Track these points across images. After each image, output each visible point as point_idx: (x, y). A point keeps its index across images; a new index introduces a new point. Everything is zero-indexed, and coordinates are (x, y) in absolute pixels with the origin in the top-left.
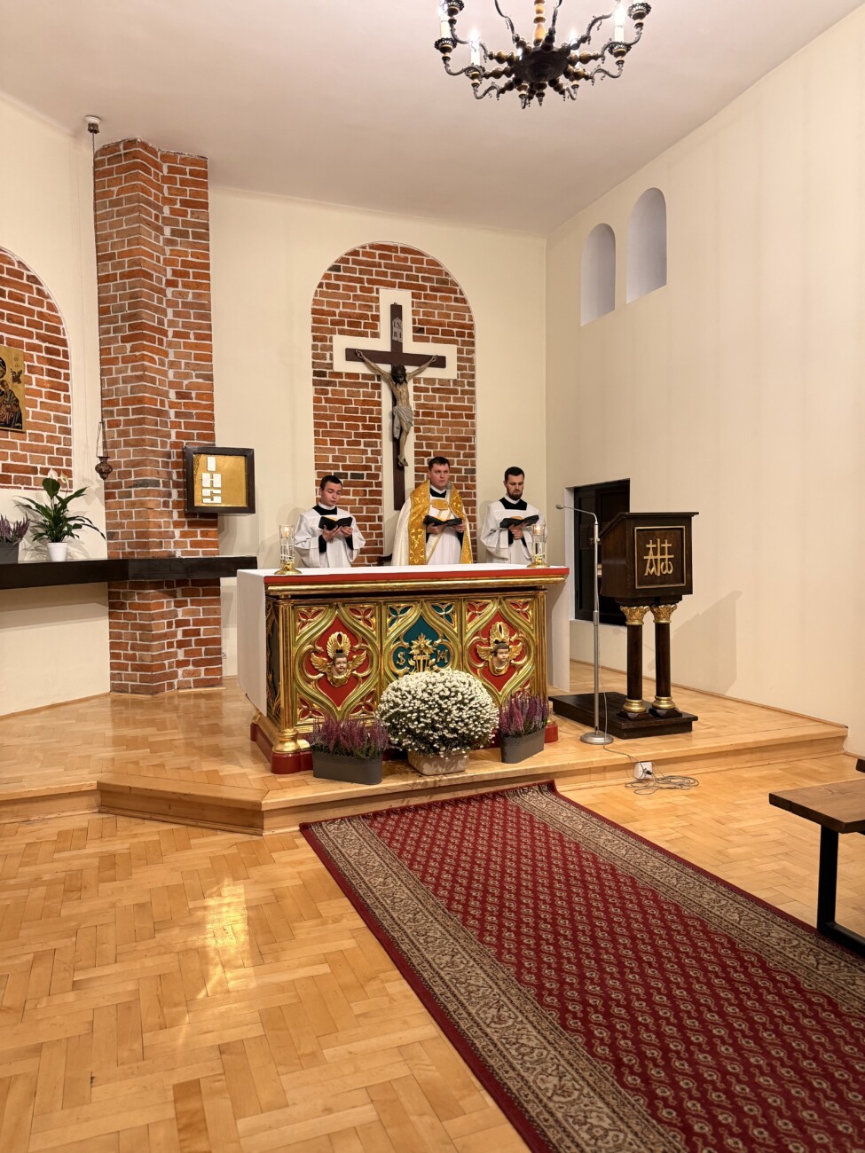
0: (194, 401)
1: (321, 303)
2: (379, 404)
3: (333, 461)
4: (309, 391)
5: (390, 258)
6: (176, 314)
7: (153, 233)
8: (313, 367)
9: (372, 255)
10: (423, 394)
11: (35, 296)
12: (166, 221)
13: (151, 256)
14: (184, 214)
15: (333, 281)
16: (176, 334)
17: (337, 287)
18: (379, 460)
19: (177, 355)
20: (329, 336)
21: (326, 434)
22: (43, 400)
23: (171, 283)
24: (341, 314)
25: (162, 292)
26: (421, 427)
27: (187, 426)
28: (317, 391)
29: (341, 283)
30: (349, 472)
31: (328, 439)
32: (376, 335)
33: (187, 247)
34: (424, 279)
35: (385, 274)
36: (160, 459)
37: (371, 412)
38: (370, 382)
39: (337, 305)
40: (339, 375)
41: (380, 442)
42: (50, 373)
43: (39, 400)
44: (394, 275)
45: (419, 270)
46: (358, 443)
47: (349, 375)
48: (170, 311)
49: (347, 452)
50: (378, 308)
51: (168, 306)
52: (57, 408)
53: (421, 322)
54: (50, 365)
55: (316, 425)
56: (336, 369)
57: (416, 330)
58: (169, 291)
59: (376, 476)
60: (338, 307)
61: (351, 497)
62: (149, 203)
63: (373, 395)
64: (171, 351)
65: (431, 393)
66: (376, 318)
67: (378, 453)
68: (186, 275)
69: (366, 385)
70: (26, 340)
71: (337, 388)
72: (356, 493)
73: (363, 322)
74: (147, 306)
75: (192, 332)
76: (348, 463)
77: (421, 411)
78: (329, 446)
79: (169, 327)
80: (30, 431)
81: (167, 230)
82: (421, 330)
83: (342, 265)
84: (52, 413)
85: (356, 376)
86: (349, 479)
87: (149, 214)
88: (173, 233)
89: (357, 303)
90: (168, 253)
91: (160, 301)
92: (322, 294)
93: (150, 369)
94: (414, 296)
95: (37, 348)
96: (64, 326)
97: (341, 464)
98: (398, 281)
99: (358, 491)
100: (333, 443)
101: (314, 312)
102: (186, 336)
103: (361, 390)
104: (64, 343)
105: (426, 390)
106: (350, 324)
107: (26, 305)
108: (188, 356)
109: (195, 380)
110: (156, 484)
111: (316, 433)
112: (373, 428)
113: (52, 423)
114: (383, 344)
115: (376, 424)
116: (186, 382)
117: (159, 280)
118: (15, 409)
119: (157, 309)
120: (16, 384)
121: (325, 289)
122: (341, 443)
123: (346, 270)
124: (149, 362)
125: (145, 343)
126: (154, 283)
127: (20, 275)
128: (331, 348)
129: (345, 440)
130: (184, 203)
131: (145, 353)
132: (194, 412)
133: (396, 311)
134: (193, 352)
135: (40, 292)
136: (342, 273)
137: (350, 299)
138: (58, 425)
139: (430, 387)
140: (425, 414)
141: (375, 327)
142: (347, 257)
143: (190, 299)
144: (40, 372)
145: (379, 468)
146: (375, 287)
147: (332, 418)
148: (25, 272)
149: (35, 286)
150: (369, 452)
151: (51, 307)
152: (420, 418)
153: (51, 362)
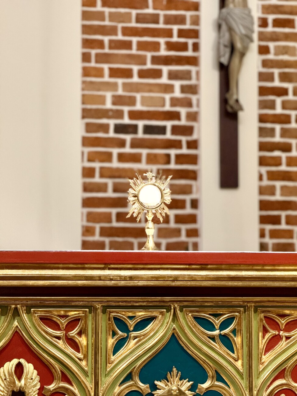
2: (196, 7)
3: (114, 103)
18: (194, 102)
26: (271, 45)
30: (141, 124)
31: (106, 66)
37: (181, 20)
41: (198, 73)
46: (157, 74)
49: (137, 88)
61: (143, 166)
67: (193, 90)
72: (152, 159)
76: (138, 107)
77: (271, 18)
78: (107, 79)
86: (140, 135)
97: (126, 109)
99: (155, 155)
100: (114, 73)
111: (86, 58)
112: (184, 47)
115: (190, 41)
122: (128, 74)
129: (135, 68)
140: (277, 23)
145: (193, 117)
147: (112, 31)
150: (177, 89)
152: (270, 29)
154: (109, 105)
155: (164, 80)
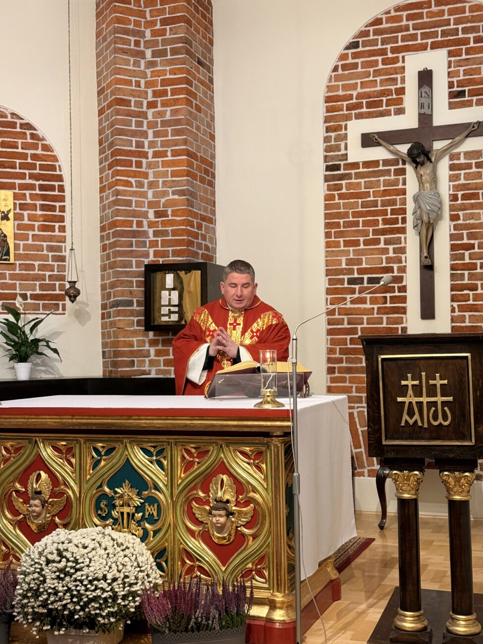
0: (170, 218)
1: (336, 88)
2: (404, 192)
3: (347, 265)
4: (319, 189)
5: (420, 16)
6: (156, 134)
7: (132, 59)
8: (325, 161)
9: (399, 19)
10: (462, 172)
11: (29, 140)
12: (148, 44)
13: (129, 83)
14: (163, 33)
15: (350, 61)
16: (156, 155)
17: (355, 66)
18: (403, 259)
19: (156, 175)
20: (343, 124)
21: (339, 234)
22: (36, 232)
23: (152, 105)
24: (359, 96)
25: (144, 115)
26: (461, 213)
27: (164, 244)
28: (329, 188)
29: (359, 61)
30: (366, 277)
31: (341, 240)
32: (401, 111)
33: (165, 65)
34: (465, 31)
35: (414, 37)
36: (134, 279)
37: (394, 202)
38: (393, 168)
39: (354, 87)
40: (355, 165)
41: (405, 238)
42: (43, 208)
43: (31, 233)
44: (425, 36)
45: (457, 22)
46: (377, 242)
47: (367, 164)
48: (150, 133)
49: (363, 253)
50: (403, 80)
51: (149, 128)
52: (51, 238)
53: (460, 84)
54: (44, 200)
55: (327, 225)
56: (350, 160)
57: (452, 95)
58: (150, 113)
59: (399, 279)
60: (356, 89)
61: (368, 306)
62: (126, 32)
63: (396, 182)
64: (151, 172)
65: (474, 170)
66: (401, 91)
67: (403, 250)
68: (164, 93)
69: (388, 172)
70: (18, 181)
71: (353, 181)
72: (373, 301)
73: (384, 99)
74: (121, 132)
75: (169, 149)
76: (364, 266)
77: (460, 194)
78: (342, 248)
79: (149, 148)
80: (21, 262)
81: (148, 53)
82: (461, 94)
83: (360, 40)
84: (45, 244)
85: (375, 163)
86: (365, 284)
87: (128, 42)
88: (154, 54)
89: (378, 79)
90: (149, 75)
91: (139, 124)
92: (338, 78)
93: (124, 193)
94: (450, 54)
95: (31, 187)
96: (60, 163)
97: (355, 267)
98: (430, 41)
99: (376, 298)
100: (347, 243)
101: (328, 100)
102: (163, 154)
103: (382, 179)
104: (60, 178)
105: (469, 166)
106: (369, 105)
107: (20, 150)
108: (165, 174)
109: (171, 197)
110: (130, 303)
111: (328, 235)
112: (396, 221)
113: (45, 252)
114: (408, 121)
115: (400, 217)
116: (163, 200)
117: (139, 104)
119: (134, 134)
120: (5, 221)
121: (340, 71)
122: (356, 243)
123: (365, 44)
124: (123, 186)
125: (119, 168)
126: (133, 108)
127: (13, 125)
128: (345, 137)
129: (362, 239)
130: (164, 22)
131: (118, 178)
132: (170, 229)
133: (425, 78)
134: (170, 169)
135: (33, 136)
136: (361, 49)
137: (369, 76)
138: (50, 254)
140: (464, 197)
141: (400, 101)
142: (367, 29)
143: (168, 117)
144: (34, 207)
145: (403, 270)
146: (400, 55)
147: (346, 215)
148: (18, 122)
149: (28, 132)
150: (391, 251)
151: (46, 148)
152: (459, 202)
153: (44, 198)
154: (344, 266)
155: (382, 245)
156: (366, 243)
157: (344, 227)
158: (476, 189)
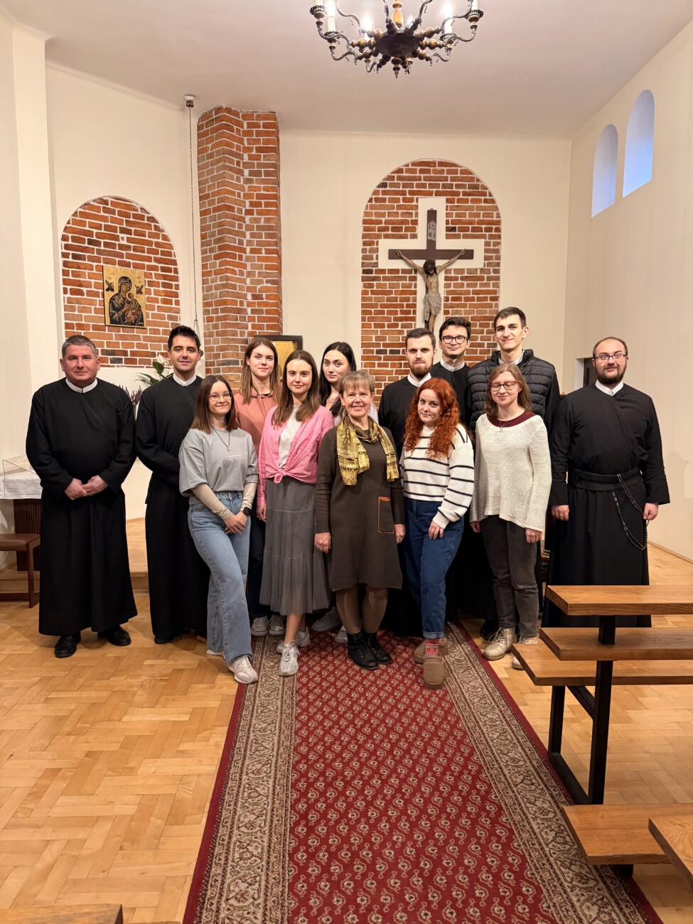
0: (265, 300)
1: (370, 214)
2: (415, 293)
3: (376, 340)
4: (358, 286)
5: (428, 172)
6: (253, 235)
7: (235, 175)
8: (362, 267)
9: (414, 171)
10: (453, 282)
11: (153, 231)
12: (246, 165)
13: (233, 193)
14: (258, 158)
15: (381, 196)
16: (252, 251)
17: (384, 200)
19: (253, 267)
20: (375, 240)
21: (371, 319)
22: (160, 304)
23: (249, 212)
24: (387, 222)
25: (243, 219)
26: (450, 310)
27: (260, 319)
28: (365, 286)
29: (387, 197)
30: (388, 349)
31: (372, 323)
32: (414, 236)
33: (260, 183)
34: (457, 186)
35: (424, 185)
36: (239, 345)
37: (408, 299)
38: (408, 275)
39: (383, 215)
40: (383, 271)
42: (165, 285)
43: (156, 305)
44: (431, 186)
45: (453, 179)
46: (396, 326)
47: (391, 271)
48: (248, 234)
49: (387, 333)
50: (417, 214)
51: (247, 230)
52: (170, 310)
53: (453, 222)
54: (164, 279)
55: (363, 312)
56: (380, 267)
57: (448, 229)
58: (248, 218)
60: (384, 217)
61: (389, 369)
62: (232, 154)
63: (410, 286)
64: (248, 264)
65: (460, 281)
66: (415, 222)
68: (259, 204)
69: (405, 278)
70: (146, 263)
71: (381, 282)
72: (393, 365)
73: (404, 226)
74: (230, 232)
75: (263, 248)
76: (387, 341)
77: (450, 296)
78: (373, 329)
79: (247, 245)
80: (150, 327)
81: (246, 172)
82: (453, 229)
83: (388, 182)
84: (166, 314)
85: (397, 271)
86: (388, 354)
87: (232, 162)
88: (251, 173)
89: (400, 212)
90: (246, 189)
91: (240, 226)
92: (372, 207)
93: (232, 279)
94: (448, 201)
95: (155, 268)
96: (174, 251)
97: (382, 342)
98: (434, 190)
99: (395, 364)
100: (376, 326)
101: (365, 222)
102: (259, 251)
103: (401, 282)
104: (174, 263)
105: (456, 279)
106: (393, 229)
107: (147, 238)
108: (260, 267)
109: (265, 285)
110: (237, 363)
111: (363, 319)
112: (409, 312)
113: (166, 320)
114: (420, 244)
115: (412, 310)
116: (259, 287)
117: (240, 211)
118: (139, 313)
119: (237, 233)
120: (139, 295)
121: (374, 203)
122: (383, 326)
123: (391, 185)
124: (231, 273)
125: (228, 259)
126: (236, 214)
127: (142, 217)
128: (377, 250)
129: (386, 323)
130: (259, 150)
131: (228, 267)
132: (264, 308)
133: (432, 215)
134: (264, 263)
135: (157, 228)
136: (388, 188)
137: (394, 209)
138: (170, 322)
139: (459, 276)
140: (453, 299)
141: (414, 229)
142: (393, 175)
143: (262, 223)
144: (157, 285)
146: (415, 197)
147: (376, 306)
148: (146, 215)
149: (153, 224)
151: (165, 238)
152: (450, 302)
153: (165, 277)
154: (374, 341)
155: (399, 328)
156: (389, 326)
157: (375, 314)
158: (460, 294)
